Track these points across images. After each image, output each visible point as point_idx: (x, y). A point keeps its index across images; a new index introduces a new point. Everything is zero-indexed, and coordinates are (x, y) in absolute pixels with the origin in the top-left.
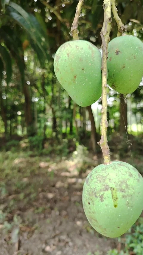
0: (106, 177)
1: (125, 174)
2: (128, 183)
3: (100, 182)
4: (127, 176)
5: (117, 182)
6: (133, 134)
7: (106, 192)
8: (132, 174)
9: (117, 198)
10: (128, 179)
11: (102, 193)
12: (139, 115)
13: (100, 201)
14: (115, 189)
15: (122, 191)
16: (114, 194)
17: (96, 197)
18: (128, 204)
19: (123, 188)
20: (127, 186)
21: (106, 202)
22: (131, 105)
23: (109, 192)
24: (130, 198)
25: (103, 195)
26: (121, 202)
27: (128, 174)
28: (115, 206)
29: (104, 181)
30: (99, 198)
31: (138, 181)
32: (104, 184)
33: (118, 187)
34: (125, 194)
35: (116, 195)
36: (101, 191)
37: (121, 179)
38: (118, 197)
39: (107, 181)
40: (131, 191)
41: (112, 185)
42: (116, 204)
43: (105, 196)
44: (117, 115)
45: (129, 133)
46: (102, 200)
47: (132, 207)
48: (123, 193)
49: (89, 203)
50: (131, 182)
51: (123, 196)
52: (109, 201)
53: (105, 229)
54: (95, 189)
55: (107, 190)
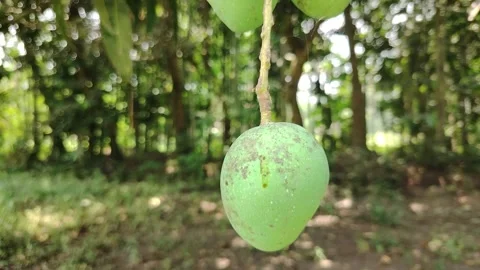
0: (255, 141)
1: (287, 136)
2: (290, 150)
3: (246, 148)
4: (290, 141)
5: (271, 147)
6: (377, 151)
7: (252, 163)
8: (300, 139)
9: (268, 173)
10: (292, 145)
11: (245, 165)
12: (389, 114)
13: (242, 178)
14: (267, 158)
15: (278, 161)
16: (264, 166)
17: (237, 171)
18: (286, 184)
19: (280, 157)
20: (288, 155)
21: (251, 178)
22: (373, 95)
23: (258, 161)
24: (290, 174)
25: (247, 167)
26: (274, 179)
27: (293, 137)
28: (265, 186)
29: (252, 146)
30: (240, 173)
31: (311, 150)
32: (251, 150)
33: (272, 155)
34: (283, 167)
35: (267, 168)
36: (244, 161)
37: (279, 144)
38: (270, 171)
39: (257, 146)
40: (293, 164)
41: (261, 152)
42: (265, 182)
43: (250, 168)
44: (347, 113)
45: (370, 149)
46: (245, 177)
47: (293, 190)
48: (279, 166)
49: (227, 184)
50: (295, 149)
51: (279, 170)
52: (255, 177)
53: (250, 228)
54: (237, 159)
55: (254, 159)
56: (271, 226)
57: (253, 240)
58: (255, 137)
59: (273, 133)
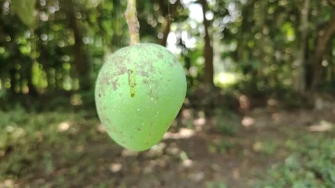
0: (124, 57)
1: (152, 53)
2: (154, 65)
3: (116, 64)
4: (155, 57)
5: (138, 63)
6: (221, 86)
7: (121, 76)
8: (162, 56)
9: (135, 84)
10: (156, 61)
11: (115, 78)
12: (229, 61)
13: (112, 90)
14: (134, 72)
15: (144, 74)
16: (131, 78)
17: (108, 84)
18: (150, 93)
19: (146, 71)
20: (152, 69)
21: (120, 90)
23: (126, 75)
24: (154, 85)
25: (117, 80)
26: (140, 90)
27: (157, 54)
28: (133, 95)
29: (121, 62)
30: (111, 85)
31: (171, 65)
32: (121, 65)
33: (139, 69)
34: (148, 79)
35: (135, 81)
36: (114, 75)
37: (145, 60)
38: (137, 82)
39: (125, 62)
40: (156, 76)
41: (130, 66)
42: (133, 93)
43: (120, 81)
44: (201, 61)
45: (215, 85)
46: (115, 88)
47: (157, 98)
48: (145, 78)
49: (100, 96)
50: (159, 64)
51: (145, 82)
52: (124, 88)
53: (121, 133)
54: (107, 74)
55: (123, 73)
56: (139, 130)
57: (123, 142)
58: (124, 54)
59: (140, 51)
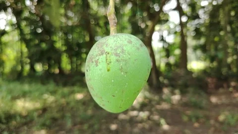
0: (104, 43)
1: (124, 40)
2: (125, 48)
4: (126, 42)
5: (113, 47)
7: (101, 57)
8: (131, 42)
9: (110, 62)
10: (126, 45)
11: (97, 58)
12: (199, 52)
13: (95, 66)
14: (110, 54)
15: (117, 55)
16: (108, 58)
17: (93, 62)
18: (121, 69)
19: (118, 53)
20: (123, 51)
21: (100, 66)
23: (104, 55)
24: (124, 63)
25: (98, 60)
26: (114, 66)
27: (127, 40)
28: (108, 70)
29: (102, 46)
30: (94, 63)
31: (138, 49)
32: (101, 49)
33: (113, 51)
34: (120, 59)
35: (110, 60)
36: (97, 56)
37: (118, 45)
38: (112, 61)
39: (104, 47)
40: (126, 57)
41: (107, 49)
42: (109, 68)
43: (100, 60)
46: (97, 65)
47: (126, 73)
48: (118, 58)
49: (87, 71)
50: (128, 48)
51: (117, 61)
52: (102, 66)
53: (101, 98)
54: (92, 55)
55: (102, 54)
56: (114, 96)
57: (103, 105)
58: (104, 41)
59: (115, 38)
